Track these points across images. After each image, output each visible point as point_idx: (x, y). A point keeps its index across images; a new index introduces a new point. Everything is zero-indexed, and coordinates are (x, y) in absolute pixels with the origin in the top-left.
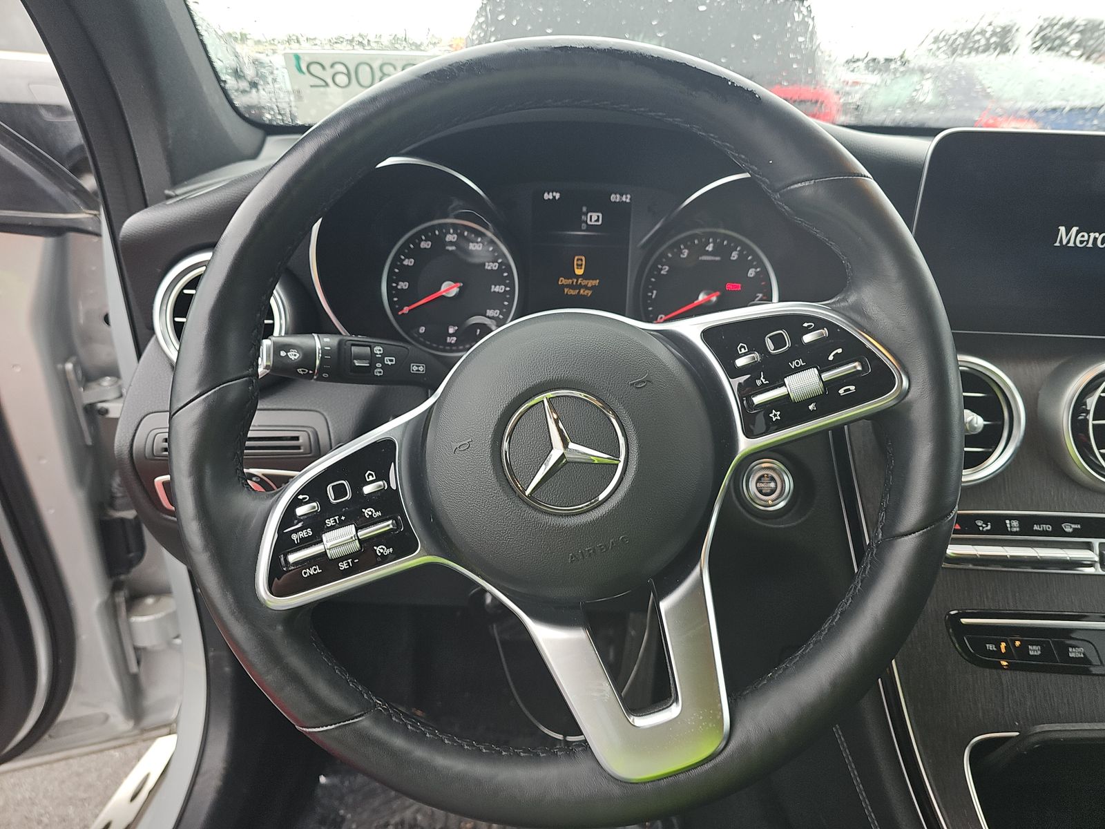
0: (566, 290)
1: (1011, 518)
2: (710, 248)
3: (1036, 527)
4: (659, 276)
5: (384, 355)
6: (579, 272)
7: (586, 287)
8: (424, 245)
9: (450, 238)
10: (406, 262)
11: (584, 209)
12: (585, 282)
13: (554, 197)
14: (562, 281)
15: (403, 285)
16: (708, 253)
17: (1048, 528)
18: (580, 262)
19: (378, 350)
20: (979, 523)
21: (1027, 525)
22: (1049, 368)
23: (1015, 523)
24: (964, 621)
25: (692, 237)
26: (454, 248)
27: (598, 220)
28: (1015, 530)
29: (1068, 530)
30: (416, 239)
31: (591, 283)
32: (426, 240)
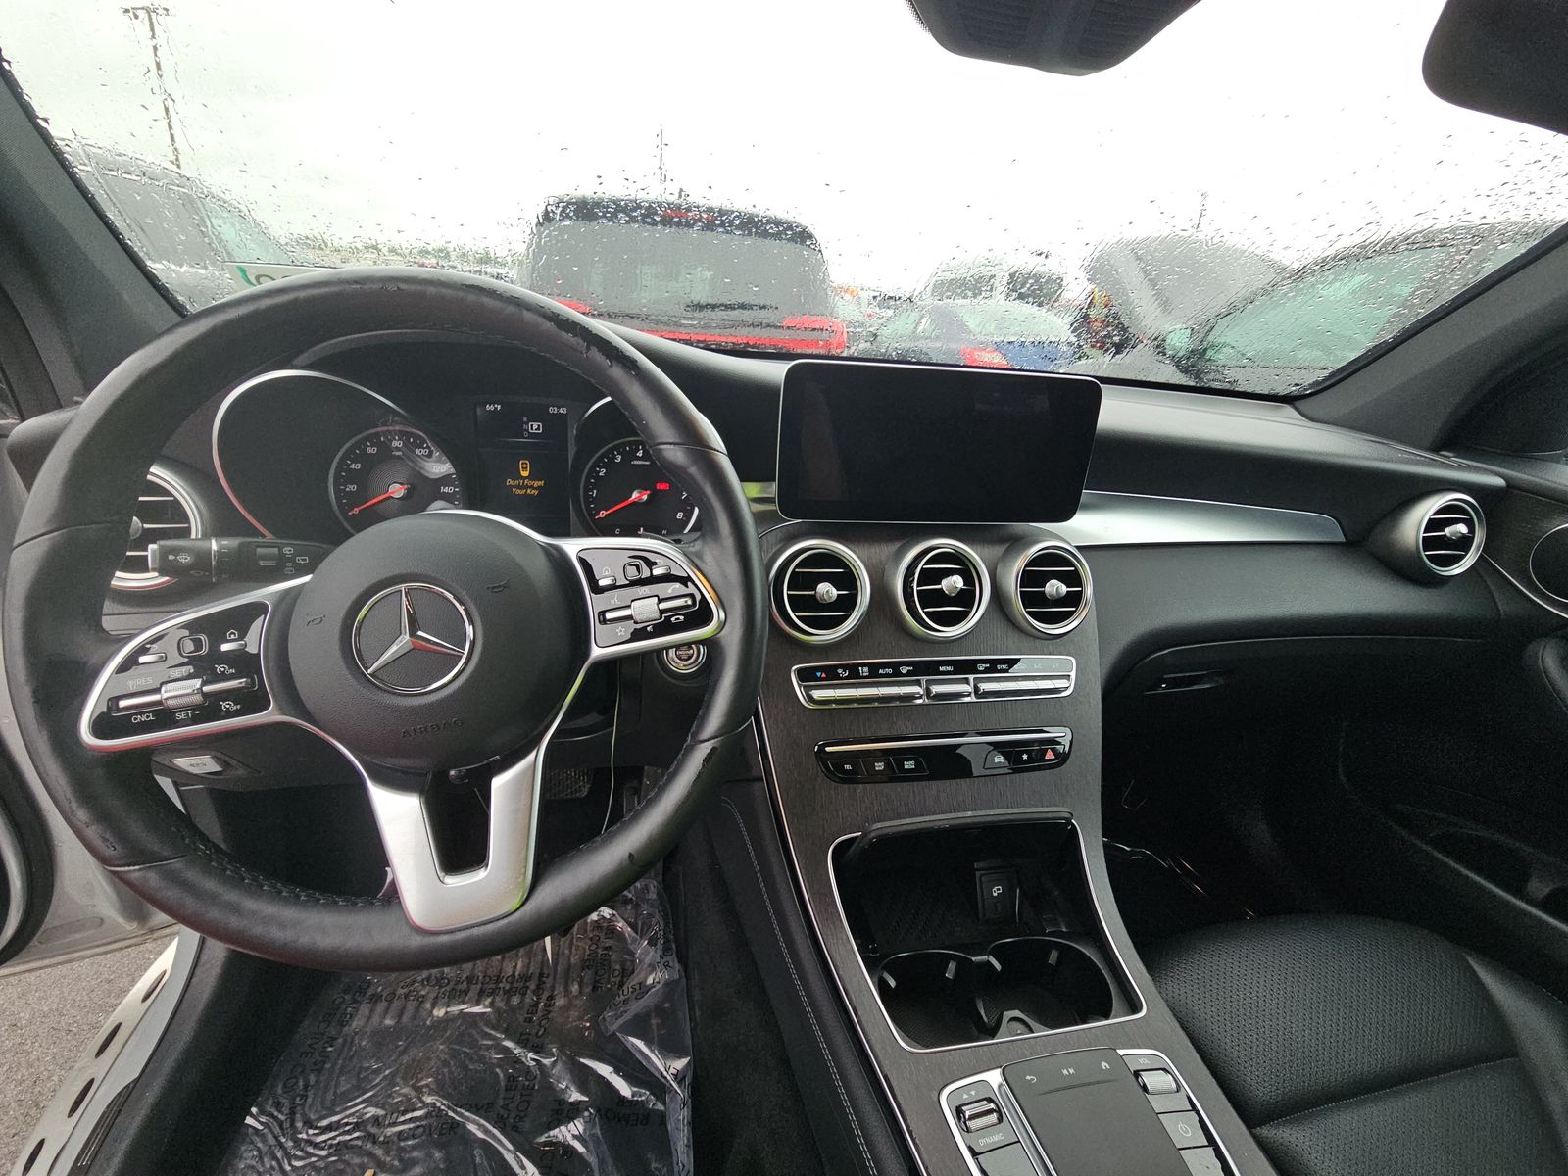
0: (514, 490)
1: (863, 665)
2: (640, 453)
3: (881, 672)
4: (598, 478)
5: (295, 555)
6: (525, 474)
7: (532, 487)
8: (369, 450)
9: (396, 444)
10: (353, 466)
11: (525, 419)
12: (531, 483)
13: (496, 408)
14: (509, 482)
15: (352, 488)
16: (639, 458)
17: (890, 671)
18: (525, 466)
19: (288, 550)
20: (840, 671)
21: (874, 669)
22: (893, 547)
23: (866, 669)
24: (828, 749)
25: (624, 445)
26: (400, 453)
27: (538, 429)
28: (865, 674)
29: (904, 672)
30: (363, 443)
31: (537, 484)
32: (372, 446)
